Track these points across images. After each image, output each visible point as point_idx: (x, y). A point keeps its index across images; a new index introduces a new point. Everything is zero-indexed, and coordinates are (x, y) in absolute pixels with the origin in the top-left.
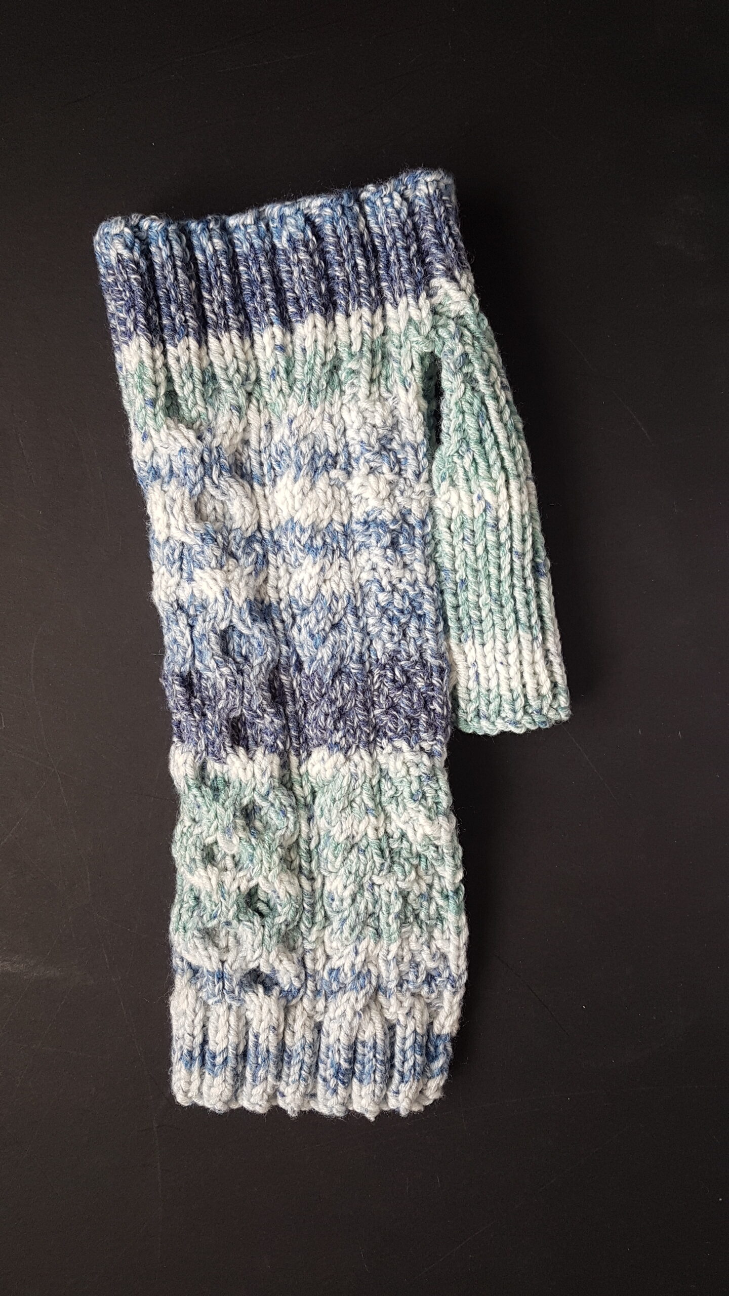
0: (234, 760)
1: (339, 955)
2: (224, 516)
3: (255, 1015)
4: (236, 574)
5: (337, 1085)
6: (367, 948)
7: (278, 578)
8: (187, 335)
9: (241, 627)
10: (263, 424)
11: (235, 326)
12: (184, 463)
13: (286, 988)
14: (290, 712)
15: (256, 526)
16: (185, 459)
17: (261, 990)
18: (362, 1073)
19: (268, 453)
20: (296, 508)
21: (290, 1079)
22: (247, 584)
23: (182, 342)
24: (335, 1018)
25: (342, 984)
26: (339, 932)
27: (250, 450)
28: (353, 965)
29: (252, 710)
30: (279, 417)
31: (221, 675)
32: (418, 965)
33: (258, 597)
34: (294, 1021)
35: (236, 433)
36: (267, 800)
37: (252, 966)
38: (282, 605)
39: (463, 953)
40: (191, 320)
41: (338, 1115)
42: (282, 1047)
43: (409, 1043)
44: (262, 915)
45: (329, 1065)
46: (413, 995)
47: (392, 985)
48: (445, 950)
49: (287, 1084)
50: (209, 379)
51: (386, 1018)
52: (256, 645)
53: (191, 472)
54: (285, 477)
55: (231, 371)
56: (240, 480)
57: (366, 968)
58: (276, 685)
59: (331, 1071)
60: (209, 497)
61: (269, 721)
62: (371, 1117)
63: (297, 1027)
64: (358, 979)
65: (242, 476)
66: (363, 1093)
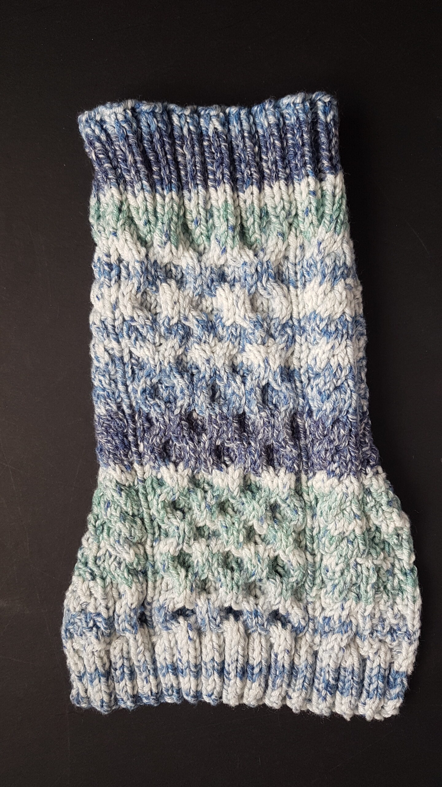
0: (266, 475)
1: (331, 608)
2: (268, 308)
3: (276, 640)
4: (273, 349)
5: (326, 694)
6: (350, 607)
7: (301, 352)
8: (252, 185)
9: (274, 384)
10: (298, 245)
11: (283, 177)
12: (245, 272)
13: (296, 625)
14: (303, 445)
15: (289, 316)
16: (246, 270)
17: (280, 625)
18: (343, 688)
19: (301, 265)
20: (318, 304)
21: (296, 688)
22: (280, 356)
23: (248, 189)
24: (326, 650)
25: (332, 628)
26: (331, 593)
27: (289, 263)
28: (340, 616)
29: (278, 442)
30: (309, 241)
31: (261, 417)
32: (384, 620)
33: (286, 364)
34: (300, 647)
35: (280, 251)
36: (286, 502)
37: (275, 608)
38: (302, 371)
39: (417, 616)
40: (255, 174)
41: (326, 715)
42: (292, 665)
43: (375, 672)
44: (281, 576)
45: (321, 681)
46: (380, 641)
47: (367, 633)
48: (404, 612)
49: (294, 691)
50: (264, 214)
51: (361, 654)
52: (282, 397)
53: (249, 279)
54: (313, 282)
55: (278, 209)
56: (281, 284)
57: (349, 619)
58: (294, 425)
59: (322, 685)
60: (259, 295)
61: (289, 450)
62: (348, 718)
63: (302, 652)
64: (343, 626)
65: (282, 281)
66: (343, 702)
